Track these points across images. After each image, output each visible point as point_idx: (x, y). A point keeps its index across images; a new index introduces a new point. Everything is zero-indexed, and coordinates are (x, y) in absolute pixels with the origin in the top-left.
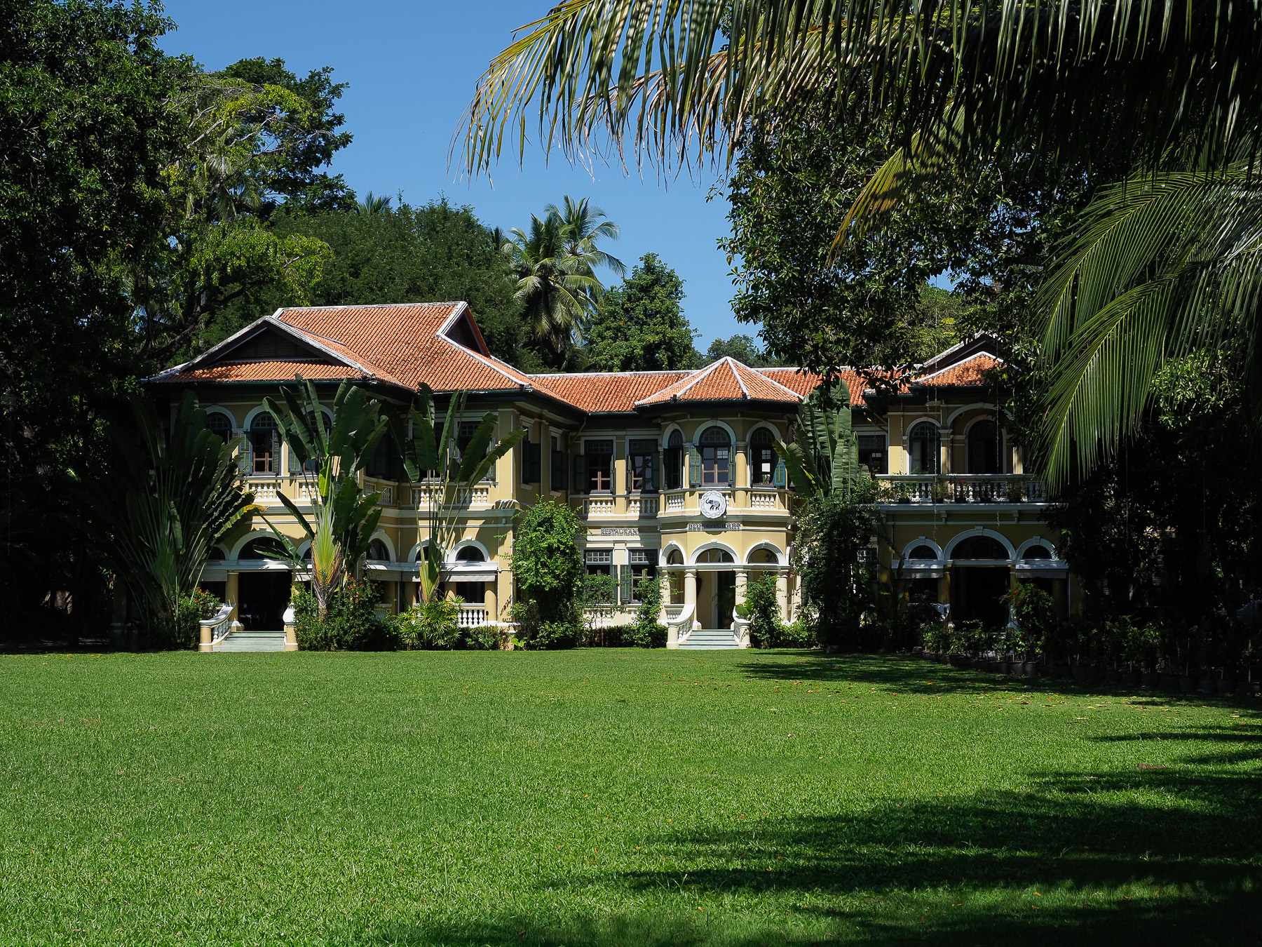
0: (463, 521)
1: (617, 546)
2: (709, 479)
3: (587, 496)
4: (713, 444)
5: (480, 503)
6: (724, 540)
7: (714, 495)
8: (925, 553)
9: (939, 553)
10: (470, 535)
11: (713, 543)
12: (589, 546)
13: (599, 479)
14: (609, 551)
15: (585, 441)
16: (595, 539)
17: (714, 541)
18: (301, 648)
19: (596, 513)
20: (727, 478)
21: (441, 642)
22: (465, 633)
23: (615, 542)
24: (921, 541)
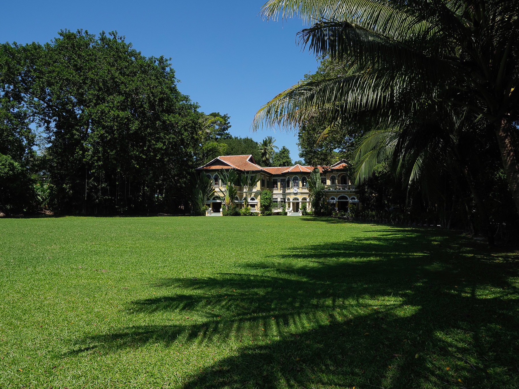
0: (251, 193)
1: (278, 198)
2: (295, 186)
3: (273, 189)
4: (295, 179)
5: (254, 190)
6: (297, 196)
8: (333, 199)
9: (336, 199)
10: (253, 196)
12: (273, 198)
13: (275, 186)
15: (273, 179)
16: (275, 196)
17: (295, 197)
18: (223, 216)
19: (275, 192)
20: (298, 185)
21: (248, 215)
22: (252, 213)
24: (332, 197)
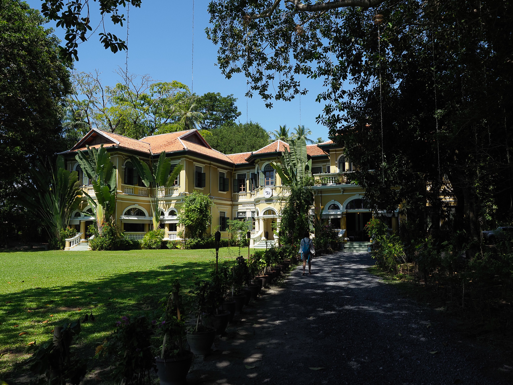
0: (170, 201)
1: (247, 211)
2: (268, 184)
3: (238, 193)
4: (269, 172)
6: (271, 206)
7: (268, 189)
9: (341, 207)
10: (172, 206)
11: (268, 208)
12: (239, 211)
13: (242, 187)
14: (245, 212)
15: (238, 175)
16: (241, 208)
17: (269, 207)
19: (241, 199)
20: (273, 183)
23: (247, 209)
24: (332, 202)
